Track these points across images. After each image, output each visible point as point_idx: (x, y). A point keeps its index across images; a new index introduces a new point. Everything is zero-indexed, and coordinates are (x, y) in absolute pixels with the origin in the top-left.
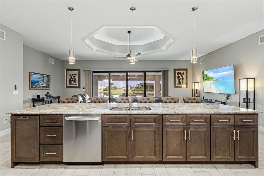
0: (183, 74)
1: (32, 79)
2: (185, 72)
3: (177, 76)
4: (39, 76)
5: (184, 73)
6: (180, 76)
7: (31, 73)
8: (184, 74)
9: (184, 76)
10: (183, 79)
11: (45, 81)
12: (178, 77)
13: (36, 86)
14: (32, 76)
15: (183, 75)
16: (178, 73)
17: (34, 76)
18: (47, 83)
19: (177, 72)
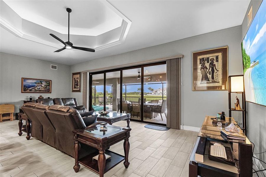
0: (215, 61)
1: (25, 83)
2: (220, 55)
3: (199, 66)
4: (35, 81)
5: (217, 57)
6: (207, 65)
7: (23, 78)
8: (217, 61)
9: (219, 65)
10: (215, 71)
11: (44, 86)
12: (204, 67)
13: (30, 90)
14: (25, 81)
15: (215, 63)
16: (202, 60)
17: (27, 81)
18: (46, 87)
19: (199, 57)
